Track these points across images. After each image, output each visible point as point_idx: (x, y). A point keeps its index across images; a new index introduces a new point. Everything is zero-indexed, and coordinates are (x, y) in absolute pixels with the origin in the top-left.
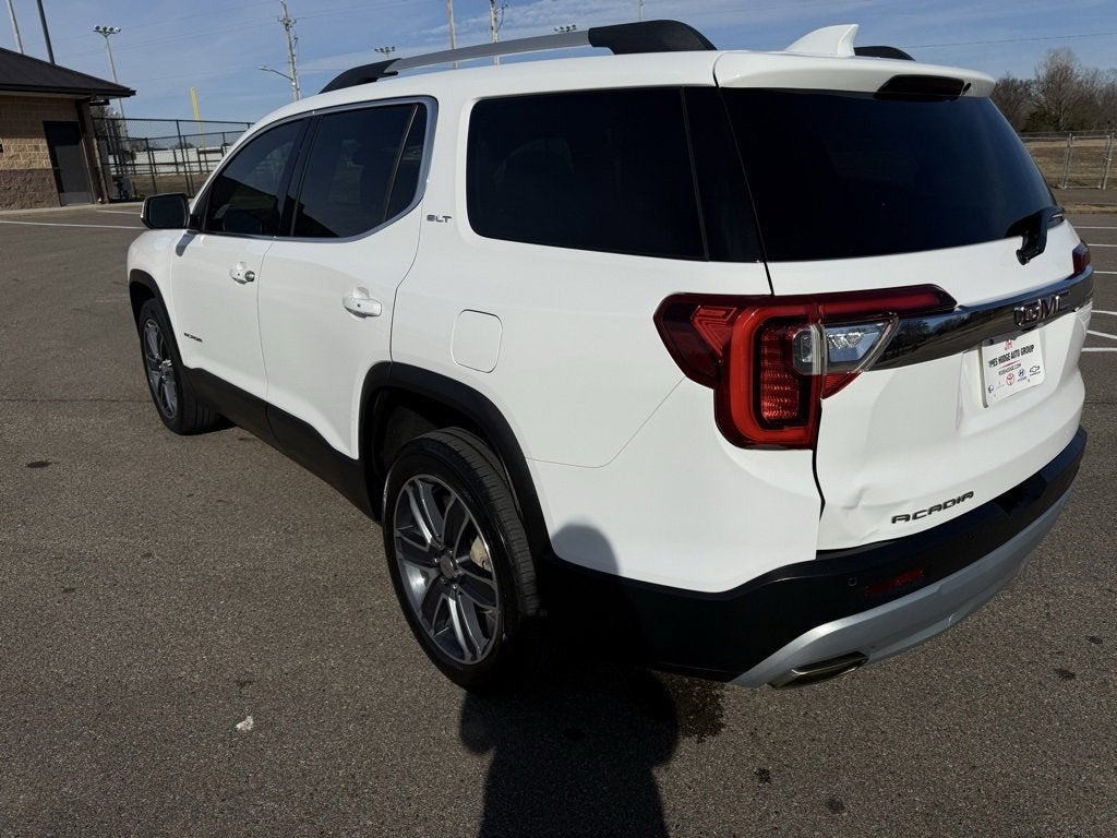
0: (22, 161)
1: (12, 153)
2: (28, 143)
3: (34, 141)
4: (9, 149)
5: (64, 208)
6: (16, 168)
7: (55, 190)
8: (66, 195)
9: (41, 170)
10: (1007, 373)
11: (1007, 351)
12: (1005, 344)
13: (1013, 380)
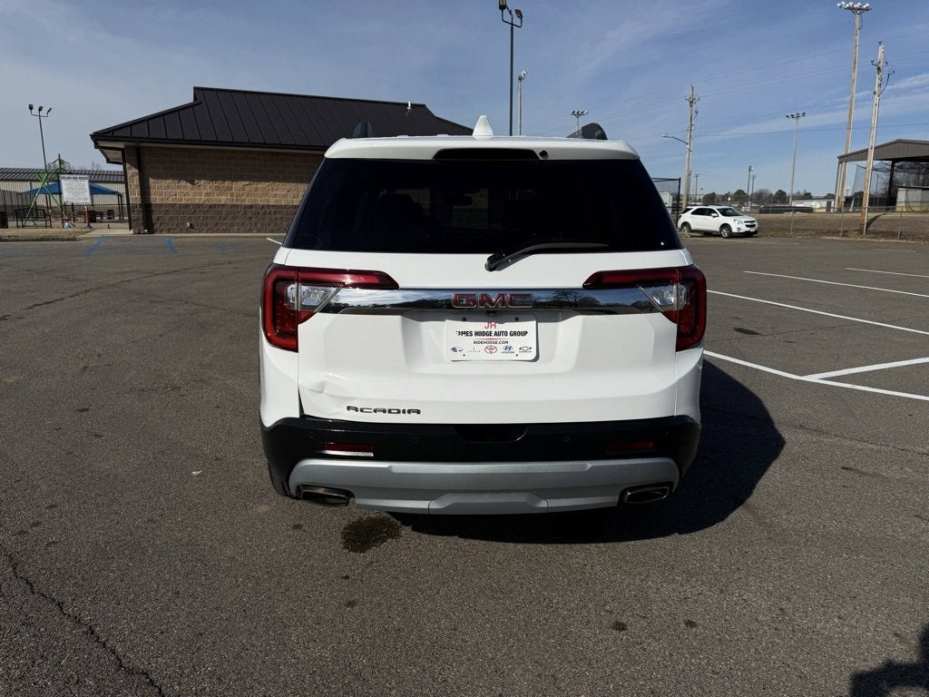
10: (486, 345)
11: (489, 330)
12: (486, 324)
13: (494, 350)
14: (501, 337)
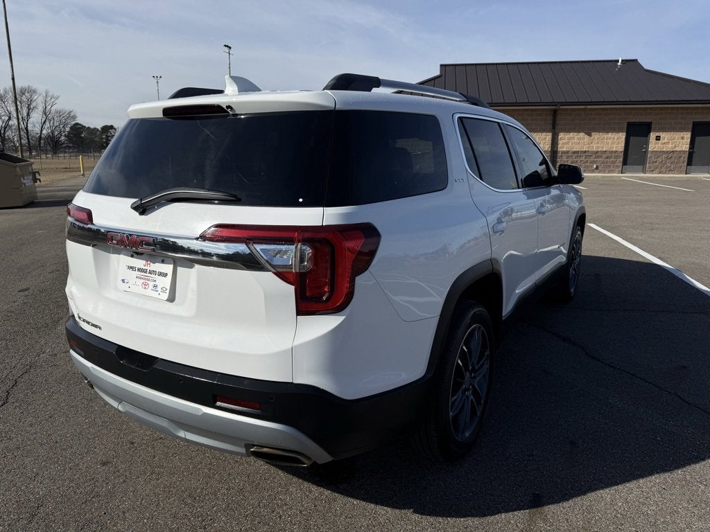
0: (670, 146)
1: (666, 140)
2: (677, 135)
3: (682, 134)
4: (664, 138)
5: (687, 175)
6: (664, 150)
7: (686, 164)
8: (693, 167)
9: (680, 151)
10: (143, 281)
11: (146, 268)
12: (144, 262)
13: (147, 287)
14: (152, 276)
